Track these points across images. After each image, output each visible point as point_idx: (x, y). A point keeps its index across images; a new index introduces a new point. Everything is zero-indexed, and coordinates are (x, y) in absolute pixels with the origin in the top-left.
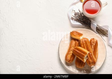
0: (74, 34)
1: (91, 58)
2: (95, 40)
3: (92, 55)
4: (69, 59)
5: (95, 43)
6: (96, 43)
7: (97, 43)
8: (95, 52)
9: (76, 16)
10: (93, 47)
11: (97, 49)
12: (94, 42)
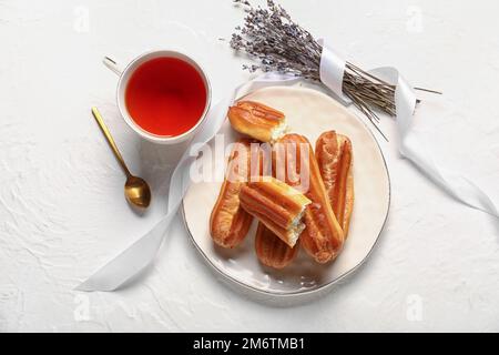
0: (247, 117)
1: (320, 226)
2: (339, 139)
3: (322, 211)
4: (228, 233)
5: (339, 153)
6: (346, 153)
7: (350, 154)
8: (341, 193)
9: (256, 27)
10: (329, 172)
11: (349, 177)
12: (336, 149)
